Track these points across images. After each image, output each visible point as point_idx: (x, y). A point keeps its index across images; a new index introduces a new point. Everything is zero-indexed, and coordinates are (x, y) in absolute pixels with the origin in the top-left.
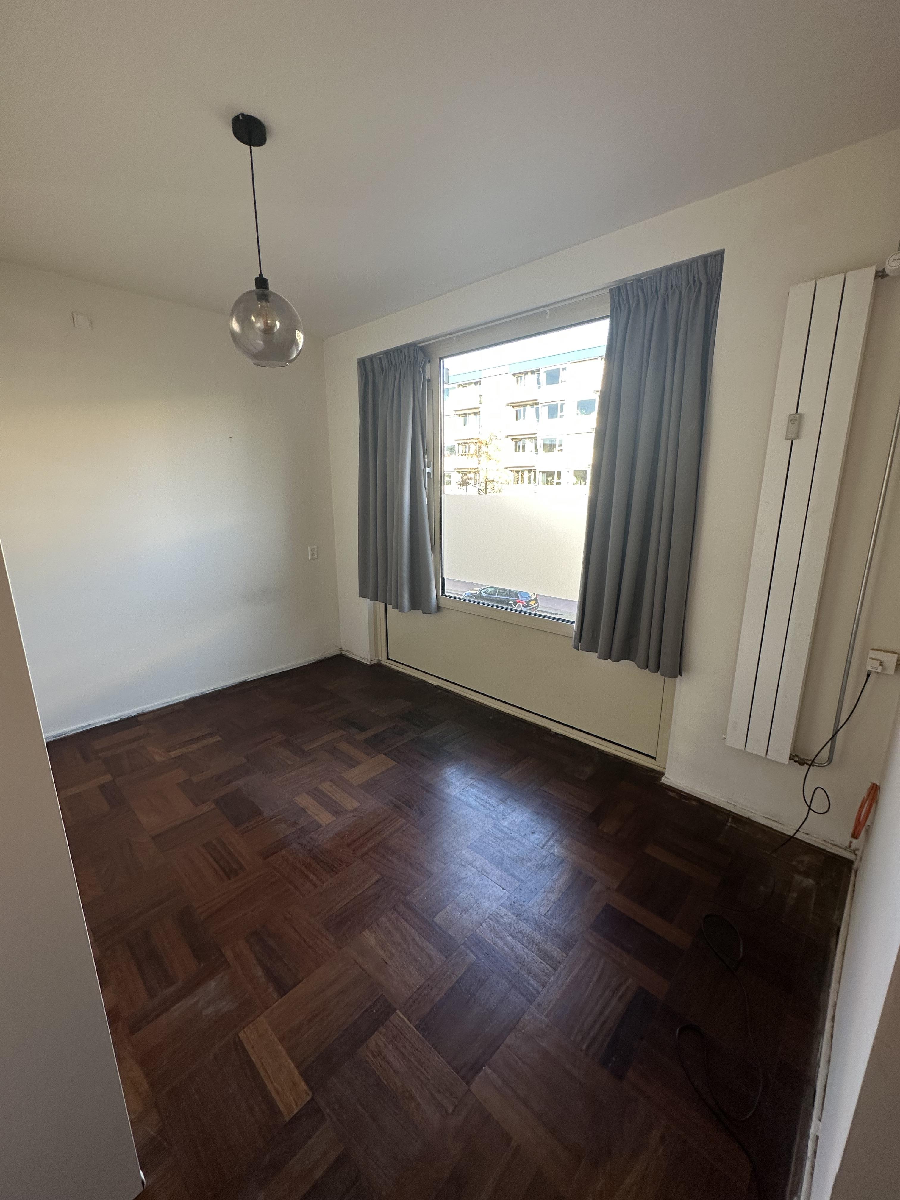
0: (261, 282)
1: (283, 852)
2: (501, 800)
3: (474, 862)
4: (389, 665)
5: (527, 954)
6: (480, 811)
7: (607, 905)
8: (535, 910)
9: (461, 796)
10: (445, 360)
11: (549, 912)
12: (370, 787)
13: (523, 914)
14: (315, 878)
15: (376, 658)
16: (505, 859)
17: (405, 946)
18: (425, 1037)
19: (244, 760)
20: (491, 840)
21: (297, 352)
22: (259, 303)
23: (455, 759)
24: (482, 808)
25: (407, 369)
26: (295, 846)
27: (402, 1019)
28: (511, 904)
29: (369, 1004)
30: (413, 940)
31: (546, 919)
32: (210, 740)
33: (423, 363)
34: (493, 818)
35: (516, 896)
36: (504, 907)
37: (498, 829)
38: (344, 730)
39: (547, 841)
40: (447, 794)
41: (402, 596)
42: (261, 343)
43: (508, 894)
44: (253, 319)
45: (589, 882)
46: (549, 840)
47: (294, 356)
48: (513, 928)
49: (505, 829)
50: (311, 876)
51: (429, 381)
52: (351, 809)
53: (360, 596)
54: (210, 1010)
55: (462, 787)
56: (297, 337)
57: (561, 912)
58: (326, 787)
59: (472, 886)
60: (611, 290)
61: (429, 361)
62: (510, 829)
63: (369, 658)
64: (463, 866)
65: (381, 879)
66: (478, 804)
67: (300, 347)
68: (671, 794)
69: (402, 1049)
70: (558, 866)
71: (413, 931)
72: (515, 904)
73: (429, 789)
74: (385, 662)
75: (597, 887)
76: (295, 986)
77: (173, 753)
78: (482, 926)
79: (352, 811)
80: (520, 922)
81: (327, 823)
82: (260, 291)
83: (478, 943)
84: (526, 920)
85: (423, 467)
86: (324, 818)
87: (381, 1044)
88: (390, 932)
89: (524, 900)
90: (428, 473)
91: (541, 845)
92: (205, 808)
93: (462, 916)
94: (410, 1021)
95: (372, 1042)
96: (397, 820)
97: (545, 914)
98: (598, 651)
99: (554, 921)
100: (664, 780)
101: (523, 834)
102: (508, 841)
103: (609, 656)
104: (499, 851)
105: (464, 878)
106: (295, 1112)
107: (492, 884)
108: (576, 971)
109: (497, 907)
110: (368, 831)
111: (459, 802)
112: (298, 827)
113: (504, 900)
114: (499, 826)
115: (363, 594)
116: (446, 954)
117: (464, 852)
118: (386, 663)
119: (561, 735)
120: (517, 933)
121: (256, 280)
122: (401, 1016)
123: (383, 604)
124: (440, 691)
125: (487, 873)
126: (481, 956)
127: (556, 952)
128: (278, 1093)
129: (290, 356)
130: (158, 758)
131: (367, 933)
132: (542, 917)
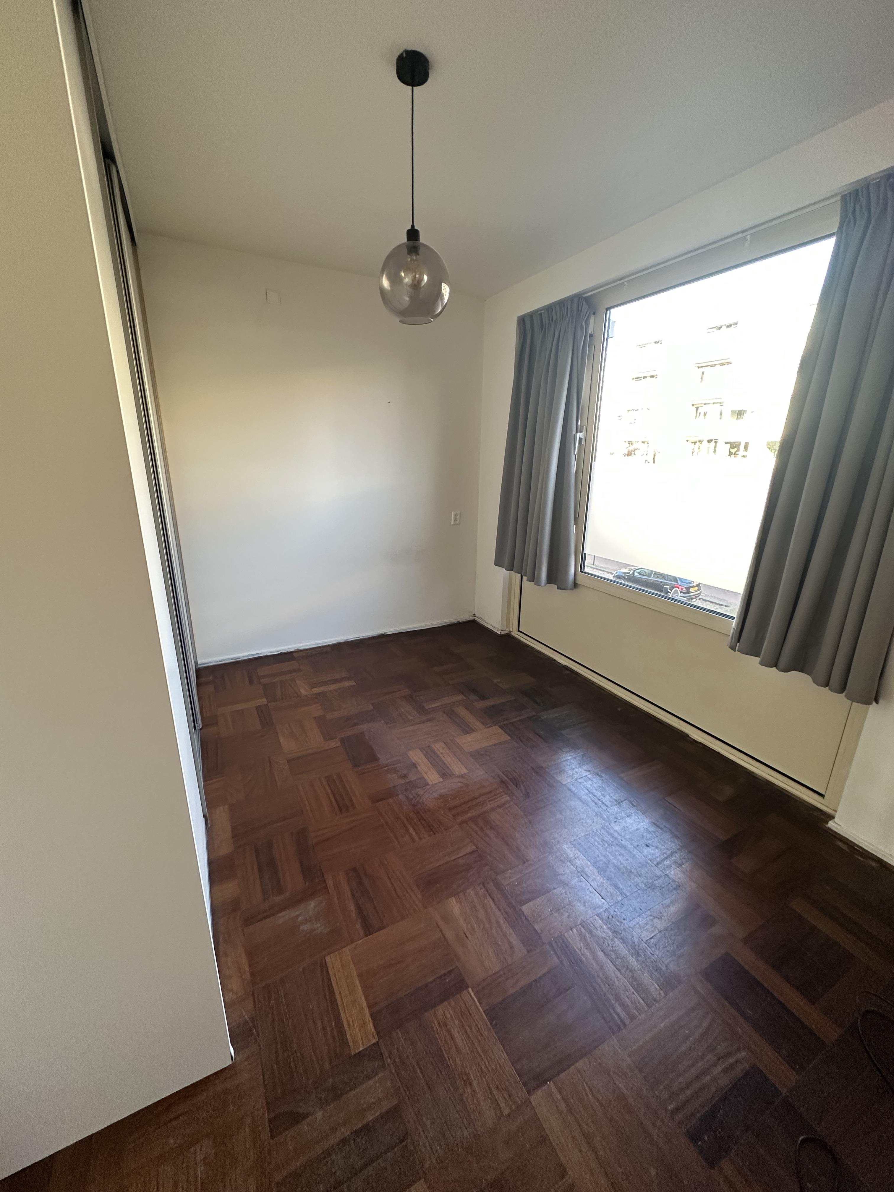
0: (413, 234)
1: (391, 801)
2: (616, 801)
3: (574, 859)
4: (519, 638)
5: (617, 977)
6: (590, 808)
7: (727, 954)
8: (636, 932)
9: (572, 786)
10: (612, 310)
11: (652, 940)
12: (479, 756)
13: (620, 932)
14: (414, 833)
15: (506, 628)
16: (610, 867)
17: (487, 926)
18: (492, 1026)
19: (371, 707)
20: (598, 842)
21: (442, 306)
22: (409, 256)
23: (574, 747)
24: (593, 804)
25: (568, 326)
26: (401, 797)
27: (473, 999)
28: (608, 918)
29: (443, 972)
30: (498, 922)
31: (646, 946)
32: (347, 684)
33: (587, 316)
34: (604, 819)
35: (616, 910)
36: (600, 918)
37: (607, 832)
38: (465, 696)
39: (664, 860)
40: (558, 781)
41: (540, 569)
42: (407, 299)
43: (606, 906)
44: (403, 274)
45: (707, 921)
46: (666, 858)
47: (440, 310)
48: (607, 944)
49: (616, 835)
50: (411, 830)
51: (591, 336)
52: (458, 774)
53: (496, 564)
54: (305, 927)
55: (575, 777)
56: (443, 290)
57: (667, 944)
58: (438, 747)
59: (568, 885)
60: (844, 198)
61: (594, 314)
62: (621, 836)
63: (500, 628)
64: (562, 861)
65: (475, 851)
66: (589, 799)
67: (446, 301)
68: (839, 844)
69: (467, 1028)
70: (672, 891)
71: (498, 913)
72: (613, 919)
73: (540, 772)
74: (515, 634)
75: (717, 930)
76: (379, 929)
77: (315, 689)
78: (572, 931)
79: (459, 777)
80: (616, 939)
81: (434, 782)
82: (411, 243)
83: (565, 948)
84: (624, 940)
85: (574, 432)
86: (433, 777)
87: (449, 1016)
88: (475, 907)
89: (625, 917)
90: (580, 438)
91: (655, 863)
92: (333, 744)
93: (552, 914)
94: (480, 1004)
95: (440, 1010)
96: (501, 796)
97: (647, 941)
98: (761, 656)
99: (657, 952)
100: (831, 824)
101: (636, 844)
102: (617, 848)
103: (775, 664)
104: (604, 856)
105: (561, 874)
106: (361, 1049)
107: (591, 889)
108: (674, 1017)
109: (592, 915)
110: (472, 800)
111: (568, 792)
112: (408, 781)
113: (601, 910)
114: (609, 829)
115: (498, 563)
116: (529, 948)
117: (565, 847)
118: (517, 635)
119: (701, 743)
120: (610, 951)
121: (409, 232)
122: (472, 994)
123: (519, 575)
124: (567, 672)
125: (587, 875)
126: (566, 963)
127: (654, 988)
128: (349, 1025)
129: (434, 312)
130: (303, 692)
131: (453, 900)
132: (643, 942)
